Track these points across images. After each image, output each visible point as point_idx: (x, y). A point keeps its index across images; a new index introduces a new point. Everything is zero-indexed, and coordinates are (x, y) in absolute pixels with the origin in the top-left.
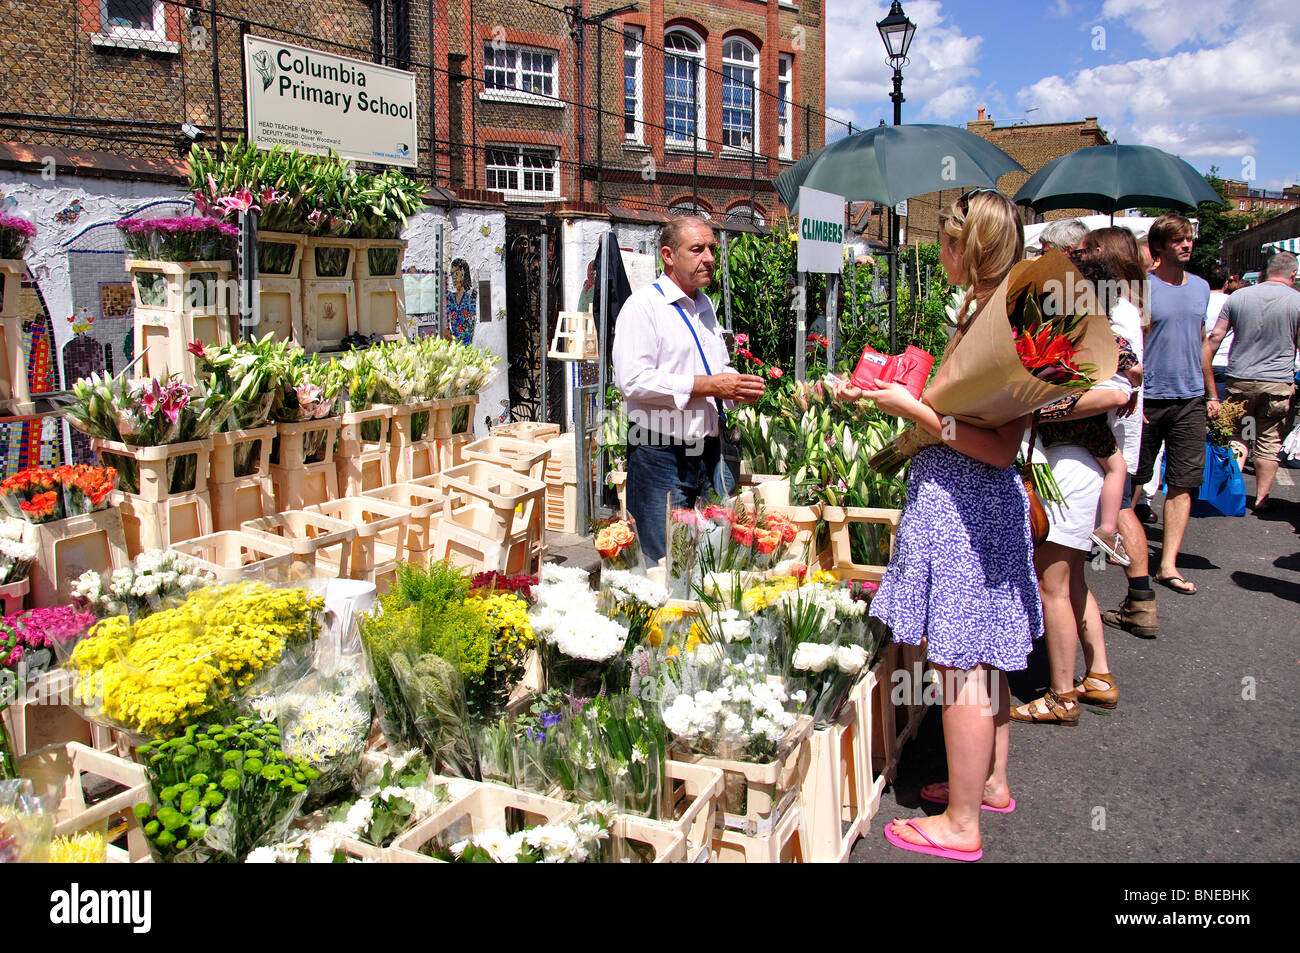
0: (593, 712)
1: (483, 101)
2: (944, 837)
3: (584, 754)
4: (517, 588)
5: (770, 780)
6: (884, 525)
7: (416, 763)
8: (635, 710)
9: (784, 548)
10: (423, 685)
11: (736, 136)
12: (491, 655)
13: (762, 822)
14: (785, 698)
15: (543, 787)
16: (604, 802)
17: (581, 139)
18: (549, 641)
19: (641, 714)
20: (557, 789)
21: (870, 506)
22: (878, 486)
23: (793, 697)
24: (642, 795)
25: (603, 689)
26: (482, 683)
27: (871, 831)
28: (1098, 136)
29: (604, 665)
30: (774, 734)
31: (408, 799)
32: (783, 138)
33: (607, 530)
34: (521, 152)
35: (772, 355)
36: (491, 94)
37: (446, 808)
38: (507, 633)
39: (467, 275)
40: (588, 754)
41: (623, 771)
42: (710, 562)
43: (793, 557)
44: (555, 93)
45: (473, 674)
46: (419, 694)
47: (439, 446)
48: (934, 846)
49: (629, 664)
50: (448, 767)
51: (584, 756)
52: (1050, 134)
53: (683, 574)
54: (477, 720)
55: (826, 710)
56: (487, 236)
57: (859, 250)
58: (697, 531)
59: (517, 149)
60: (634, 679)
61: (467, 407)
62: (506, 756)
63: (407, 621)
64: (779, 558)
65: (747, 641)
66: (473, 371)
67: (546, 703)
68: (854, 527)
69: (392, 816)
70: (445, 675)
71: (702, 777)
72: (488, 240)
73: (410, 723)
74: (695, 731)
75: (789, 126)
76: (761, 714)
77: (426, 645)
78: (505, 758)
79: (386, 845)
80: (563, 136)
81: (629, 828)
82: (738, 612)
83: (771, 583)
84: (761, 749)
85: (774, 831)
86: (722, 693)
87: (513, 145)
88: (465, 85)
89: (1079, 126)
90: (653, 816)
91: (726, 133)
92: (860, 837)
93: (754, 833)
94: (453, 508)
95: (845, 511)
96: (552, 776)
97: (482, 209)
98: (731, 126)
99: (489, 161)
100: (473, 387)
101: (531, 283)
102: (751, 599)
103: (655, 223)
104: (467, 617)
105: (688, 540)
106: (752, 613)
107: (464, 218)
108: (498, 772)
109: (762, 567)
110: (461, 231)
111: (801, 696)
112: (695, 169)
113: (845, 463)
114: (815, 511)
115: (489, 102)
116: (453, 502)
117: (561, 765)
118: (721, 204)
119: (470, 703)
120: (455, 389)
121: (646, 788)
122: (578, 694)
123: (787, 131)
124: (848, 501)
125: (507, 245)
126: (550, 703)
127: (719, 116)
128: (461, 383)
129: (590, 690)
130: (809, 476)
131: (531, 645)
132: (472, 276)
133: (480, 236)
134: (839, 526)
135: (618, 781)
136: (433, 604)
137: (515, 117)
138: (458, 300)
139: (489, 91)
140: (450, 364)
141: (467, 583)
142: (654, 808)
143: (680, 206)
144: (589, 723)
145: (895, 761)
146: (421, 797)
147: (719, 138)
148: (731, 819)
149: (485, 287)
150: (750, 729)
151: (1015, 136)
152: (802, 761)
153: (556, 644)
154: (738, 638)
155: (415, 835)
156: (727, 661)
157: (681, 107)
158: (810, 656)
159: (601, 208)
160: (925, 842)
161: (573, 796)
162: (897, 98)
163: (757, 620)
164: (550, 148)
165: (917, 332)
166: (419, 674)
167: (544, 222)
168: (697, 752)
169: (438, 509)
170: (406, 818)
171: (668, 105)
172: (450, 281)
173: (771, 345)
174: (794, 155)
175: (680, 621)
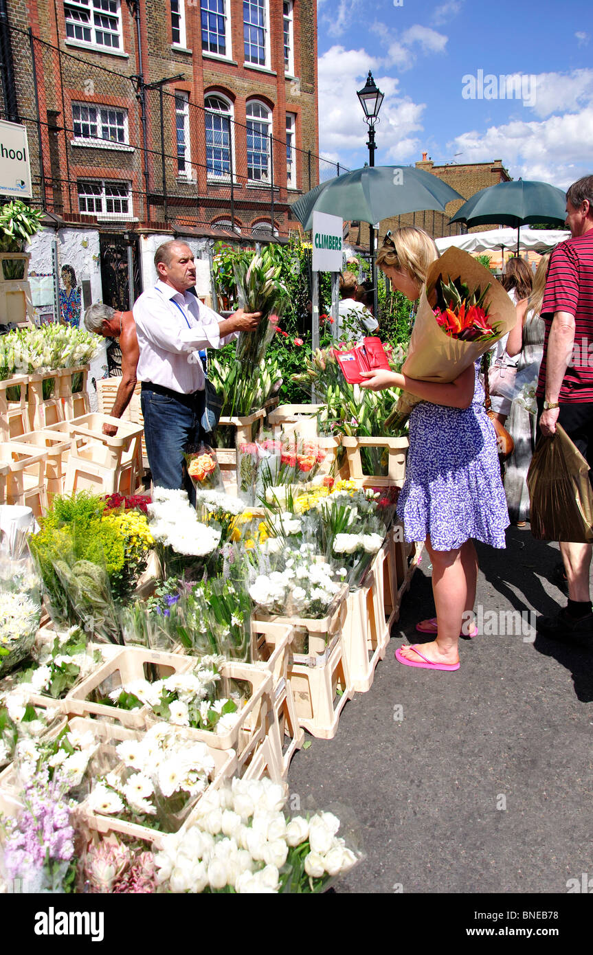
0: (200, 592)
1: (74, 147)
2: (436, 656)
3: (198, 622)
4: (136, 505)
5: (324, 630)
6: (384, 448)
7: (76, 636)
8: (229, 588)
9: (317, 467)
10: (80, 583)
11: (257, 172)
12: (125, 557)
13: (319, 658)
14: (332, 574)
15: (169, 647)
16: (215, 655)
17: (146, 174)
18: (166, 544)
19: (234, 591)
20: (179, 647)
21: (373, 435)
22: (378, 421)
23: (338, 573)
24: (241, 647)
25: (205, 575)
26: (121, 577)
27: (386, 655)
28: (502, 172)
29: (204, 559)
30: (326, 599)
31: (75, 663)
32: (290, 173)
33: (196, 460)
34: (104, 185)
35: (293, 329)
36: (79, 141)
37: (102, 667)
38: (135, 539)
39: (73, 277)
40: (201, 622)
41: (226, 633)
42: (268, 480)
43: (324, 473)
44: (127, 140)
45: (114, 571)
46: (77, 589)
47: (63, 403)
48: (430, 663)
49: (221, 556)
50: (99, 637)
51: (198, 623)
52: (471, 171)
53: (249, 488)
54: (119, 603)
55: (356, 578)
56: (86, 248)
57: (350, 254)
58: (258, 458)
59: (101, 183)
60: (225, 566)
61: (82, 373)
62: (141, 627)
63: (63, 537)
64: (314, 474)
65: (300, 535)
66: (85, 348)
67: (167, 588)
68: (363, 450)
69: (65, 676)
70: (96, 575)
71: (278, 631)
72: (87, 251)
73: (70, 609)
74: (271, 600)
75: (294, 165)
76: (316, 586)
77: (78, 552)
78: (141, 628)
79: (63, 697)
80: (133, 172)
81: (233, 671)
82: (291, 514)
83: (311, 492)
84: (317, 609)
85: (327, 663)
86: (288, 573)
87: (97, 180)
88: (60, 134)
89: (490, 166)
90: (249, 661)
91: (250, 170)
92: (380, 660)
93: (314, 665)
94: (78, 447)
95: (358, 439)
96: (176, 638)
97: (82, 228)
98: (253, 166)
99: (80, 191)
100: (86, 359)
101: (119, 281)
102: (300, 504)
103: (205, 236)
104: (106, 530)
105: (252, 464)
106: (300, 514)
107: (69, 235)
108: (136, 638)
109: (304, 481)
110: (68, 245)
111: (343, 572)
112: (232, 197)
113: (356, 407)
114: (336, 440)
115: (78, 147)
116: (77, 442)
117: (182, 630)
118: (248, 221)
119: (113, 591)
120: (73, 361)
121: (243, 642)
122: (187, 579)
123: (292, 169)
124: (359, 433)
125: (101, 255)
126: (170, 587)
127: (245, 158)
128: (76, 356)
129: (197, 576)
130: (330, 416)
131: (151, 547)
132: (77, 277)
133: (81, 248)
134: (353, 450)
135: (223, 639)
136: (80, 523)
137: (98, 159)
138: (68, 294)
139: (77, 139)
140: (68, 344)
141: (102, 505)
142: (249, 656)
143: (218, 223)
144: (199, 600)
145: (398, 607)
146: (83, 660)
147: (245, 174)
148: (298, 657)
149: (87, 285)
150: (310, 597)
151: (447, 172)
152: (342, 615)
153: (171, 546)
154: (293, 533)
155: (82, 689)
156: (288, 549)
157: (218, 152)
158: (344, 543)
159: (167, 226)
160: (423, 660)
161: (192, 651)
162: (372, 146)
163: (304, 518)
164: (125, 182)
165: (392, 311)
166: (77, 575)
167: (127, 237)
168: (273, 614)
169: (67, 448)
170: (75, 677)
171: (209, 150)
172: (61, 281)
173: (292, 322)
174: (298, 186)
175: (251, 522)
